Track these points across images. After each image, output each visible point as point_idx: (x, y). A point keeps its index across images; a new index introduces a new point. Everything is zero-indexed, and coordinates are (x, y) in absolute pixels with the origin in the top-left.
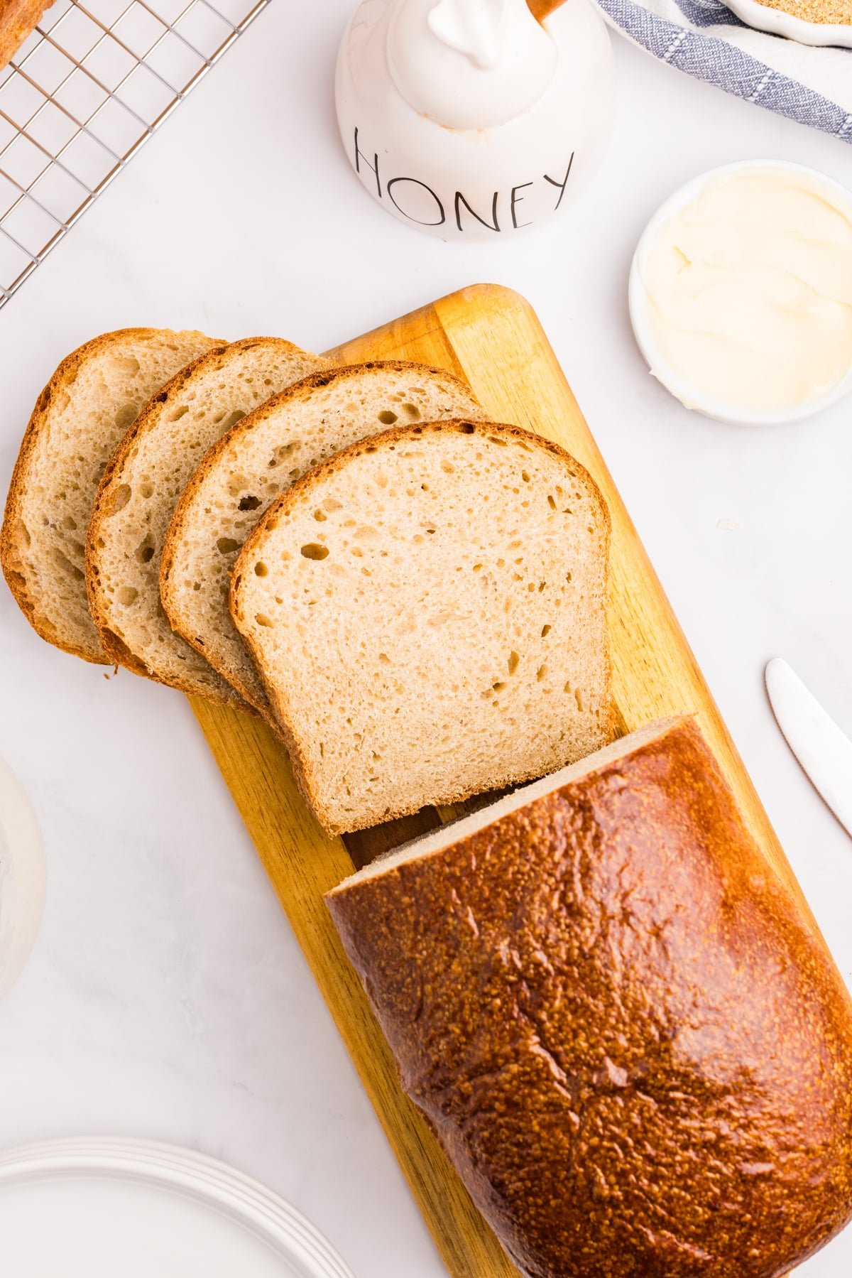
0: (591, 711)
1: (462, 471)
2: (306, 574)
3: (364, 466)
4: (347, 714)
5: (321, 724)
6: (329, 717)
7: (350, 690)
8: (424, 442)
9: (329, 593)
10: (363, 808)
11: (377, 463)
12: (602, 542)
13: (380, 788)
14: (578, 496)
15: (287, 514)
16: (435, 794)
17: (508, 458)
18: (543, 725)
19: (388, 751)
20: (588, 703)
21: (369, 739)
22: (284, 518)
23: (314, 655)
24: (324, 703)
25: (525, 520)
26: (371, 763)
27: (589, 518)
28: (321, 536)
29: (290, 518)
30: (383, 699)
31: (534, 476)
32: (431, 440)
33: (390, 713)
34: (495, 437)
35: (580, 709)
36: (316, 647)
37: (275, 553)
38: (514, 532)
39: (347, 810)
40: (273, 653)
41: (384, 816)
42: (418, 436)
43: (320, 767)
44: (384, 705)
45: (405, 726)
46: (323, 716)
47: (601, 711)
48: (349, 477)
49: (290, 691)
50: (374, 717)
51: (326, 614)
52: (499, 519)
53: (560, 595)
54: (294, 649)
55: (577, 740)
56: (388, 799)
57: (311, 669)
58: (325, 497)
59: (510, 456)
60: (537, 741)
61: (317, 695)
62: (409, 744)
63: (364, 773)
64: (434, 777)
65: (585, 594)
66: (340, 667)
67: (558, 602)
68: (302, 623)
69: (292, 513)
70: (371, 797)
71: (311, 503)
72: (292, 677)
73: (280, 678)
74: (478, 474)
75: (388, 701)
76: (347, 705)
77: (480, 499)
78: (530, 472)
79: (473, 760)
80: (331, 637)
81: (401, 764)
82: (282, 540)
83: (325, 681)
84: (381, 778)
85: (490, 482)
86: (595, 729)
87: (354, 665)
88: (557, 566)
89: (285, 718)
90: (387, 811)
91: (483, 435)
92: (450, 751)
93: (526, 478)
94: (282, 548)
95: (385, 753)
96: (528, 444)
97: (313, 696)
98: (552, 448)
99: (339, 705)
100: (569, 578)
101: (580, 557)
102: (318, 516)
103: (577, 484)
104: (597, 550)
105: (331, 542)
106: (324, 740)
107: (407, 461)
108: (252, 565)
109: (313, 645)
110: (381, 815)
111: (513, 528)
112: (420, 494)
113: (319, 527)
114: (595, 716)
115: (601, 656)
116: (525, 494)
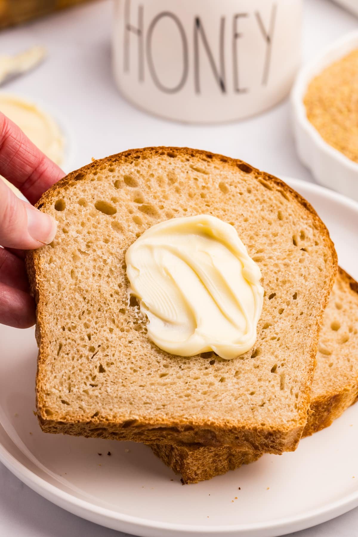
0: (291, 392)
1: (233, 196)
2: (93, 221)
3: (163, 163)
4: (90, 331)
5: (66, 330)
6: (74, 328)
7: (98, 314)
8: (212, 165)
9: (106, 241)
10: (77, 406)
11: (173, 165)
12: (327, 280)
13: (97, 393)
14: (317, 244)
15: (95, 174)
16: (141, 413)
17: (270, 199)
18: (248, 390)
19: (113, 368)
20: (290, 385)
21: (100, 354)
22: (91, 176)
23: (79, 278)
24: (75, 316)
25: (271, 244)
26: (96, 372)
27: (321, 260)
28: (114, 200)
29: (96, 177)
30: (122, 330)
31: (287, 219)
32: (217, 166)
33: (124, 341)
34: (265, 182)
35: (282, 388)
36: (82, 274)
37: (75, 197)
38: (261, 251)
39: (63, 402)
40: (47, 265)
41: (92, 417)
42: (209, 160)
43: (53, 361)
44: (121, 334)
45: (133, 354)
46: (69, 325)
47: (300, 394)
48: (149, 167)
49: (51, 297)
50: (110, 340)
51: (99, 252)
52: (251, 238)
53: (284, 306)
54: (65, 268)
55: (275, 410)
56: (100, 405)
57: (73, 287)
58: (127, 173)
59: (272, 197)
60: (240, 400)
61: (71, 309)
62: (131, 368)
63: (87, 378)
64: (144, 399)
65: (305, 311)
66: (97, 294)
67: (281, 311)
68: (78, 253)
69: (99, 175)
70: (86, 398)
71: (116, 173)
72: (56, 288)
73: (46, 285)
74: (245, 202)
75: (125, 332)
76: (92, 324)
77: (241, 219)
78: (284, 214)
79: (180, 397)
80: (97, 272)
81: (120, 380)
82: (84, 191)
83: (82, 300)
84: (100, 385)
85: (252, 210)
86: (292, 407)
87: (108, 296)
88: (288, 285)
89: (39, 314)
90: (96, 414)
91: (256, 178)
92: (165, 385)
93: (280, 218)
94: (82, 195)
95: (109, 369)
96: (288, 194)
97: (67, 307)
98: (305, 205)
99: (86, 321)
100: (295, 297)
101: (307, 284)
102: (117, 185)
103: (317, 235)
104: (322, 284)
105: (121, 206)
106: (64, 342)
107: (196, 173)
108: (55, 199)
109: (81, 270)
110: (90, 415)
111: (261, 247)
112: (197, 199)
113: (114, 192)
114: (294, 397)
115: (308, 356)
116: (276, 227)
